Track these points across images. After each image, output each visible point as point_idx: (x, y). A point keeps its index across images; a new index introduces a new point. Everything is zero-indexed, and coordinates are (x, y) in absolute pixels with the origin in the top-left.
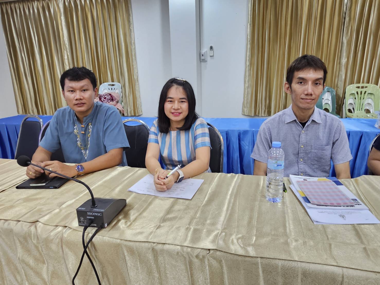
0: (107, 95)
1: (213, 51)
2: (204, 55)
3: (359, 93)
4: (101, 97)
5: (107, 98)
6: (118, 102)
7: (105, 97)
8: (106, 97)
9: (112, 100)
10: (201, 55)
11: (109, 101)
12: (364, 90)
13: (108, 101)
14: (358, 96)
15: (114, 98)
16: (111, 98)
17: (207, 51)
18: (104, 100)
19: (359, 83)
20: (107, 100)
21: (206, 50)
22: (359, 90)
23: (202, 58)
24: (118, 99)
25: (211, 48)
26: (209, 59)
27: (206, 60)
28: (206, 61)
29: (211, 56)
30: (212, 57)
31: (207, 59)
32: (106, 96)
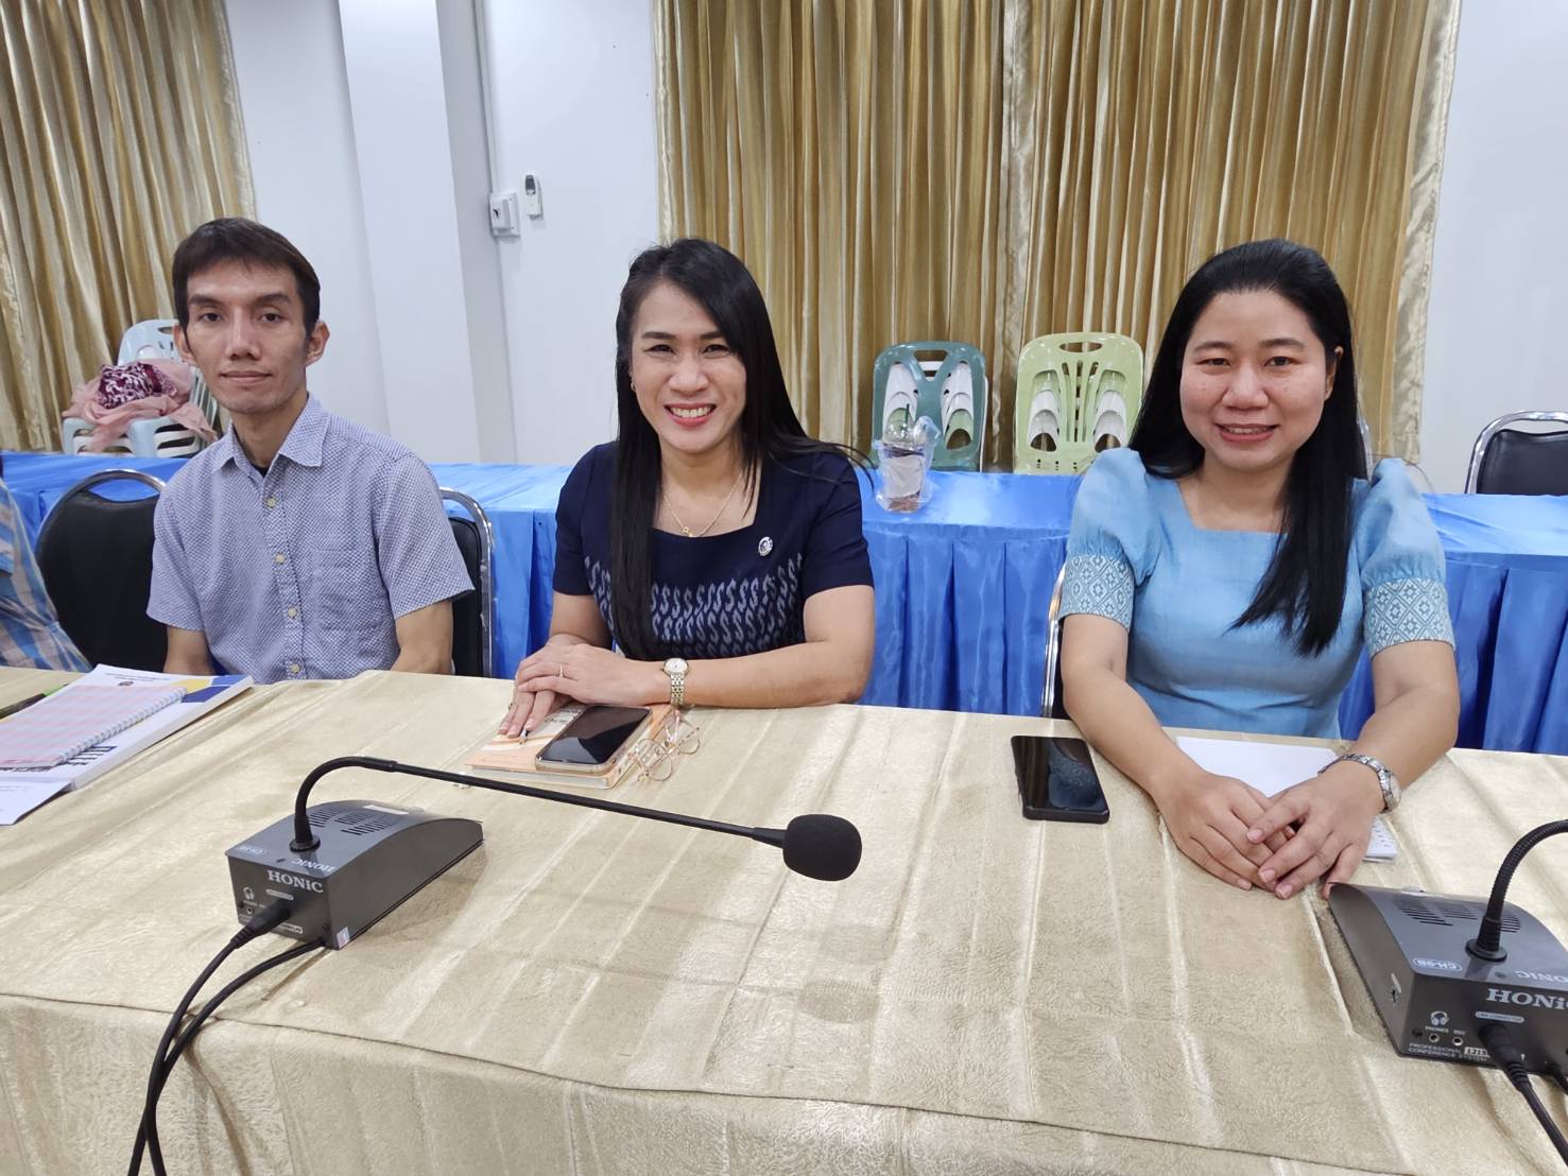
0: (133, 370)
1: (536, 196)
2: (501, 212)
3: (1073, 370)
4: (107, 378)
5: (129, 381)
6: (187, 400)
7: (122, 377)
8: (125, 379)
9: (157, 389)
10: (493, 213)
11: (141, 393)
12: (1088, 357)
13: (130, 394)
14: (1068, 381)
15: (162, 383)
16: (150, 382)
17: (515, 195)
18: (118, 389)
19: (1080, 329)
20: (127, 391)
21: (512, 192)
22: (1072, 359)
23: (498, 223)
24: (186, 386)
25: (530, 183)
26: (525, 228)
27: (513, 232)
28: (516, 237)
29: (533, 217)
30: (535, 222)
31: (518, 228)
32: (128, 376)
